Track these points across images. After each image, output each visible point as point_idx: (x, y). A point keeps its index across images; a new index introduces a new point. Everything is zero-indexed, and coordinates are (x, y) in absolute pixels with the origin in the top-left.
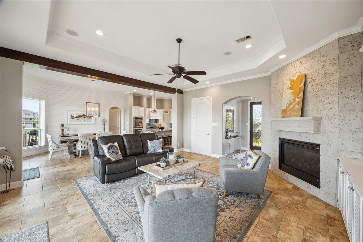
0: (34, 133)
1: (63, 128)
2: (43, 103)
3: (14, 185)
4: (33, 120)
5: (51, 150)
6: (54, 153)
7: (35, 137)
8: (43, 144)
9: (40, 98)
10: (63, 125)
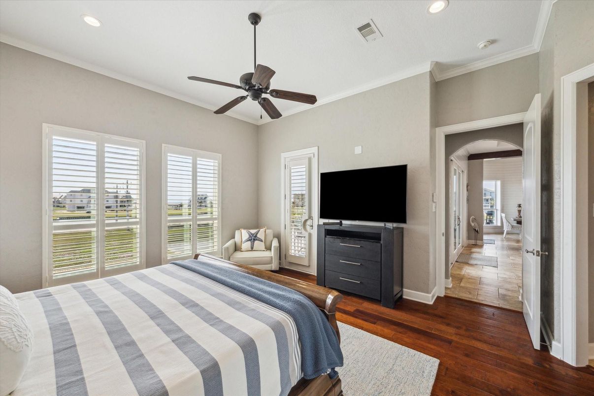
0: (490, 214)
1: (520, 209)
2: (499, 183)
3: (479, 242)
4: (490, 201)
5: (505, 230)
6: (508, 233)
7: (491, 217)
8: (499, 224)
9: (496, 179)
10: (520, 206)
